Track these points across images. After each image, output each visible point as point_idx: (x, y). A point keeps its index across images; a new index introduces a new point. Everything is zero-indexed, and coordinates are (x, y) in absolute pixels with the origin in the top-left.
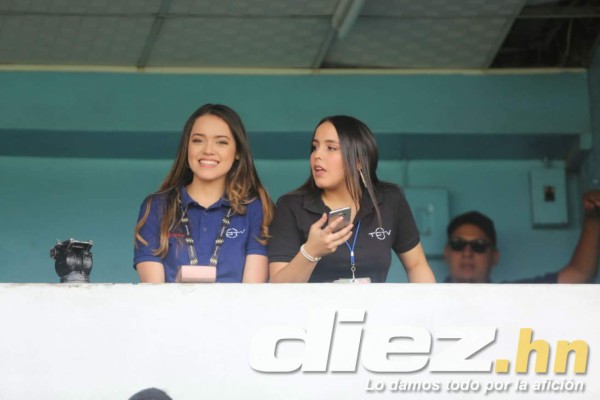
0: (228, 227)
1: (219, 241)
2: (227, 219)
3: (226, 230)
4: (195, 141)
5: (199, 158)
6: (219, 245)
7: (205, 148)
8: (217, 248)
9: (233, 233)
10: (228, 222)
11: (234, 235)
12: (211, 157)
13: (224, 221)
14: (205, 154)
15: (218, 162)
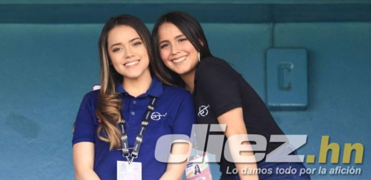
0: (152, 111)
1: (145, 123)
2: (152, 106)
3: (150, 115)
4: (116, 50)
5: (123, 63)
6: (144, 126)
7: (126, 53)
8: (143, 129)
9: (156, 116)
10: (153, 108)
11: (158, 117)
12: (133, 59)
13: (150, 107)
14: (128, 57)
15: (139, 60)
